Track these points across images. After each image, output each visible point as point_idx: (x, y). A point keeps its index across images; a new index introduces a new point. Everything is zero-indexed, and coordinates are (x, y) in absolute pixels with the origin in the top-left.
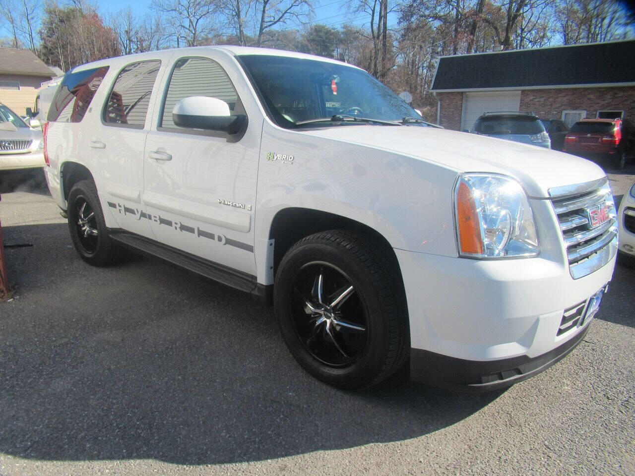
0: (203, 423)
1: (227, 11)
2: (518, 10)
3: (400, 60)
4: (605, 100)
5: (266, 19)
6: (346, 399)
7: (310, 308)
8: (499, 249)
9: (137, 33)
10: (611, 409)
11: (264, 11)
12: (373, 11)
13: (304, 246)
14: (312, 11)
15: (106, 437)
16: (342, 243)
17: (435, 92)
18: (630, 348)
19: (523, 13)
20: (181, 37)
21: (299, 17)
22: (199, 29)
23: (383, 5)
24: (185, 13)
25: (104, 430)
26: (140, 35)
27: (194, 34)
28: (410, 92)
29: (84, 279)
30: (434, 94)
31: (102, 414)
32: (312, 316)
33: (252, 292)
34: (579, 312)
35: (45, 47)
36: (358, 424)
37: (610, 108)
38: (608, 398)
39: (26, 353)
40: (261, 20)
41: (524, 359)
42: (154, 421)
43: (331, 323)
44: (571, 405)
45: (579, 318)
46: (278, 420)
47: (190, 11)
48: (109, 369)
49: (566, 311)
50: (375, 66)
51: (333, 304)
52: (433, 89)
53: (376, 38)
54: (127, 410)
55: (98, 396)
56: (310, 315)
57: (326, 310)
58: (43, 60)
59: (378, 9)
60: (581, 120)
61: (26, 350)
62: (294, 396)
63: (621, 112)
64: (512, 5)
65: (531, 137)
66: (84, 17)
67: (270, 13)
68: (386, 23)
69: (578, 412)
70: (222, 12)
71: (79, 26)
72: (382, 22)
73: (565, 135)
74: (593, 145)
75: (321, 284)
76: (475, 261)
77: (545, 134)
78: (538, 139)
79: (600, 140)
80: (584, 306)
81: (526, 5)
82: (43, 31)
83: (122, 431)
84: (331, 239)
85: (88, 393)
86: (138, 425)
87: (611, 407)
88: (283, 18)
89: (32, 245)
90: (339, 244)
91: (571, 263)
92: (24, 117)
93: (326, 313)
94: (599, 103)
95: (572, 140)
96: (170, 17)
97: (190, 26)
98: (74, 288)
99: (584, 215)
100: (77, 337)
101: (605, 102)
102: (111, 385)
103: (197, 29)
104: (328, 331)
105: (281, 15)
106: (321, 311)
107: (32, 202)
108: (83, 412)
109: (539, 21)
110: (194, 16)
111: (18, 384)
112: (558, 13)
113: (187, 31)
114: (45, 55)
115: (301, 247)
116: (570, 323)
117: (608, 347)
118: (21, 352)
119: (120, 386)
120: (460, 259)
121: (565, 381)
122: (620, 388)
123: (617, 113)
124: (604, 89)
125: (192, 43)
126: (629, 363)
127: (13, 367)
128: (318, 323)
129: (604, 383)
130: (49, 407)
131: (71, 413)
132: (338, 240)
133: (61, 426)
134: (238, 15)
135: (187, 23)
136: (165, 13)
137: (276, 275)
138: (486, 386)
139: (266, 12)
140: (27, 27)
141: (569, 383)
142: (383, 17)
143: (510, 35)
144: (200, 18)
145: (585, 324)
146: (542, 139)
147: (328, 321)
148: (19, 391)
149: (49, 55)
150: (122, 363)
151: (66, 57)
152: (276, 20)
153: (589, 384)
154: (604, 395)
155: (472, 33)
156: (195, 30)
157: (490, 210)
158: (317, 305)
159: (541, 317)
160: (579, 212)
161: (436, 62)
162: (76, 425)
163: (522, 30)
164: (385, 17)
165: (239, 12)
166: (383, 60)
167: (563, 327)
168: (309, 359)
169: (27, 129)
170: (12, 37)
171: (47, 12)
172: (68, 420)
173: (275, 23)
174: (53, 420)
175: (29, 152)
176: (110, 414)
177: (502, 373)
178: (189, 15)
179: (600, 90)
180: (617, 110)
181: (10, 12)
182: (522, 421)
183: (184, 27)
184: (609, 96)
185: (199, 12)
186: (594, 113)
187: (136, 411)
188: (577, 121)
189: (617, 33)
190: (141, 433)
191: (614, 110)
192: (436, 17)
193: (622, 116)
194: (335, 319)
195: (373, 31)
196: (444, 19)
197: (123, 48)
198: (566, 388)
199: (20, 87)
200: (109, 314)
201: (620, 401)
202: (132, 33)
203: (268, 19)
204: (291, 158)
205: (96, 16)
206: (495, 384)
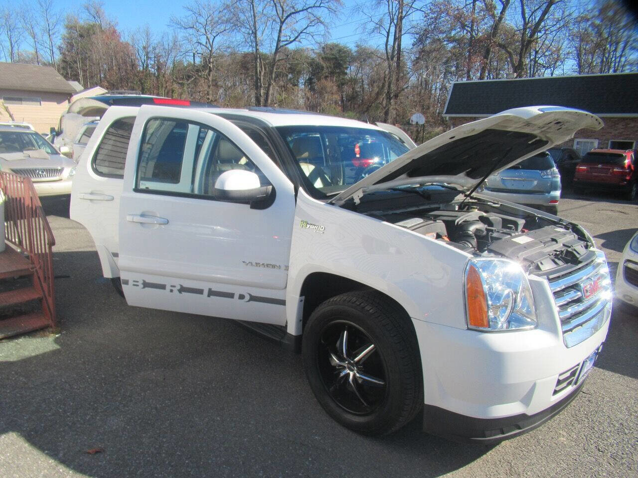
0: (243, 463)
1: (243, 30)
2: (532, 36)
3: (413, 79)
4: (616, 130)
5: (282, 39)
6: (365, 444)
7: (335, 360)
8: (502, 321)
9: (154, 49)
10: (601, 460)
11: (280, 31)
12: (388, 33)
13: (332, 307)
14: (328, 32)
15: (161, 474)
16: (366, 308)
17: (448, 116)
18: (624, 400)
19: (537, 38)
20: (198, 53)
21: (315, 37)
22: (215, 46)
23: (398, 28)
24: (203, 30)
25: (158, 467)
26: (157, 51)
27: (211, 51)
28: (424, 113)
29: (122, 313)
30: (447, 118)
31: (155, 452)
32: (337, 368)
33: (282, 340)
34: (573, 374)
35: (64, 61)
36: (376, 469)
37: (622, 137)
38: (599, 450)
39: (81, 390)
40: (277, 39)
41: (523, 417)
42: (201, 460)
43: (354, 375)
44: (565, 456)
45: (573, 379)
46: (307, 463)
47: (207, 28)
48: (156, 408)
49: (560, 375)
50: (389, 86)
51: (356, 359)
52: (446, 113)
53: (390, 59)
54: (176, 448)
55: (149, 434)
56: (335, 367)
57: (350, 363)
58: (62, 74)
59: (393, 29)
60: (593, 150)
61: (80, 387)
62: (320, 440)
63: (633, 142)
64: (526, 31)
65: (541, 172)
66: (102, 31)
67: (287, 33)
68: (400, 45)
69: (571, 463)
70: (239, 31)
71: (98, 40)
72: (397, 43)
73: (576, 164)
74: (603, 176)
75: (346, 342)
76: (480, 333)
77: (555, 169)
78: (548, 175)
79: (611, 170)
80: (578, 368)
81: (540, 32)
82: (62, 46)
83: (174, 469)
84: (357, 302)
85: (140, 431)
86: (187, 463)
87: (601, 459)
88: (299, 38)
89: (69, 277)
90: (363, 308)
91: (564, 332)
92: (47, 135)
93: (349, 366)
94: (611, 133)
95: (583, 170)
96: (187, 35)
97: (206, 43)
98: (114, 324)
99: (578, 289)
100: (123, 375)
101: (617, 131)
102: (159, 423)
103: (214, 46)
104: (351, 382)
105: (296, 35)
106: (345, 364)
107: (63, 228)
108: (138, 449)
109: (553, 44)
110: (211, 33)
111: (78, 421)
112: (572, 38)
113: (203, 47)
114: (63, 68)
115: (329, 307)
116: (565, 384)
117: (603, 398)
118: (76, 389)
119: (168, 425)
120: (469, 331)
121: (561, 432)
122: (611, 440)
123: (629, 142)
124: (616, 119)
125: (208, 60)
126: (621, 416)
127: (71, 404)
128: (342, 374)
129: (597, 435)
130: (108, 444)
131: (128, 450)
132: (362, 304)
133: (121, 463)
134: (255, 33)
135: (203, 40)
136: (182, 30)
137: (305, 329)
138: (489, 440)
139: (282, 31)
140: (48, 42)
141: (565, 434)
142: (398, 39)
143: (523, 60)
144: (217, 35)
145: (579, 383)
146: (551, 174)
147: (351, 374)
148: (80, 427)
149: (69, 69)
150: (167, 402)
151: (84, 71)
152: (292, 39)
153: (583, 436)
154: (596, 447)
155: (486, 57)
156: (212, 47)
157: (495, 288)
158: (341, 358)
159: (538, 382)
160: (575, 287)
161: (450, 86)
162: (134, 462)
163: (537, 52)
164: (400, 38)
165: (256, 31)
166: (397, 80)
167: (558, 389)
168: (332, 405)
169: (57, 156)
170: (33, 51)
171: (67, 27)
172: (126, 457)
173: (291, 42)
174: (114, 457)
175: (61, 180)
176: (161, 452)
177: (504, 429)
178: (206, 32)
179: (612, 120)
180: (629, 139)
181: (32, 28)
182: (521, 470)
183: (201, 44)
184: (620, 126)
185: (216, 30)
186: (606, 142)
187: (184, 450)
188: (589, 151)
189: (631, 57)
190: (191, 471)
191: (626, 139)
192: (451, 40)
193: (634, 148)
194: (358, 373)
195: (387, 53)
196: (459, 41)
197: (141, 64)
198: (562, 439)
199: (42, 102)
200: (149, 352)
201: (609, 454)
202: (150, 49)
203: (285, 39)
204: (322, 228)
205: (115, 32)
206: (497, 439)
